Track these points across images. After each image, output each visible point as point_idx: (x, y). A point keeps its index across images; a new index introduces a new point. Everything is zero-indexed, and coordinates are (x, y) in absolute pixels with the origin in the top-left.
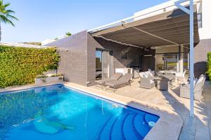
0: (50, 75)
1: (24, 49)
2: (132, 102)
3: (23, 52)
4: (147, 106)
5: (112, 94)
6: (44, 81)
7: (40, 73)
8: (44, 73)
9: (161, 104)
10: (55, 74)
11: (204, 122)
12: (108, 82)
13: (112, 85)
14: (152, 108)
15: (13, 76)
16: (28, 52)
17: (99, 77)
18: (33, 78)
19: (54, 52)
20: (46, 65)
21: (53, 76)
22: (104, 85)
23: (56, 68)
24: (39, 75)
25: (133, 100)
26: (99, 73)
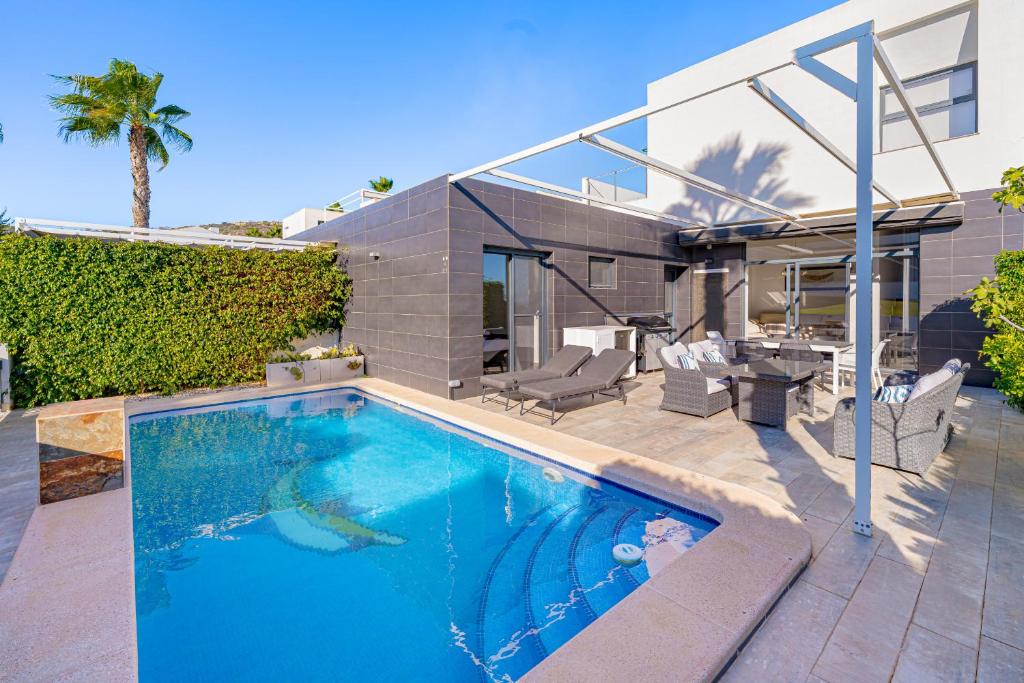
0: (315, 352)
1: (229, 253)
2: (620, 464)
3: (225, 267)
4: (679, 483)
5: (546, 431)
6: (297, 374)
7: (284, 344)
8: (296, 342)
9: (740, 479)
10: (335, 350)
11: (917, 560)
12: (527, 382)
13: (547, 396)
14: (698, 492)
15: (198, 354)
16: (242, 266)
17: (498, 361)
18: (259, 361)
19: (329, 264)
20: (301, 315)
21: (329, 356)
22: (514, 393)
23: (337, 325)
24: (278, 353)
25: (626, 456)
26: (497, 345)
